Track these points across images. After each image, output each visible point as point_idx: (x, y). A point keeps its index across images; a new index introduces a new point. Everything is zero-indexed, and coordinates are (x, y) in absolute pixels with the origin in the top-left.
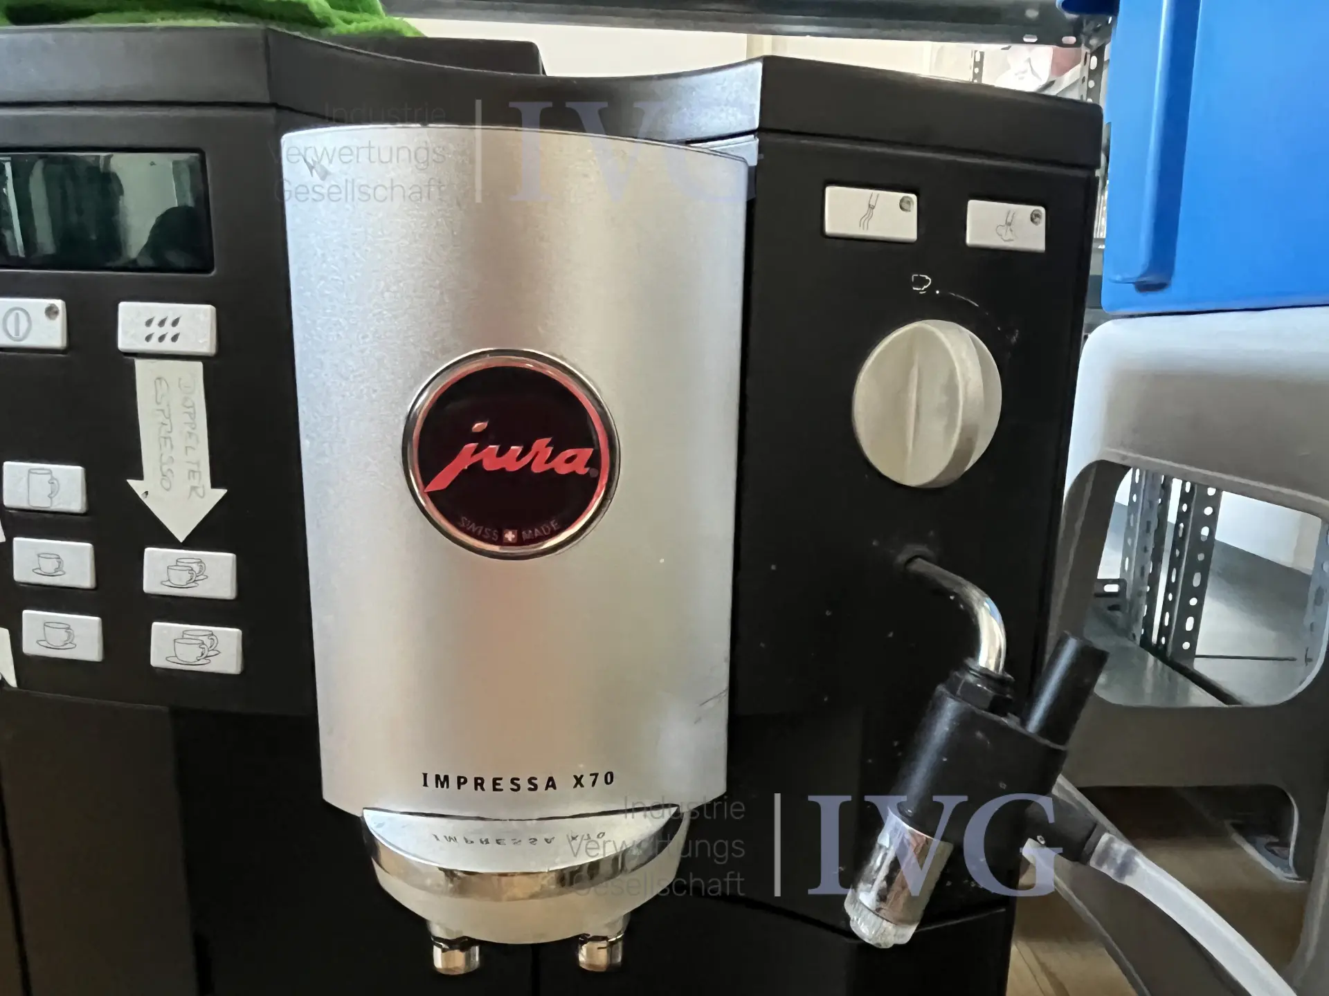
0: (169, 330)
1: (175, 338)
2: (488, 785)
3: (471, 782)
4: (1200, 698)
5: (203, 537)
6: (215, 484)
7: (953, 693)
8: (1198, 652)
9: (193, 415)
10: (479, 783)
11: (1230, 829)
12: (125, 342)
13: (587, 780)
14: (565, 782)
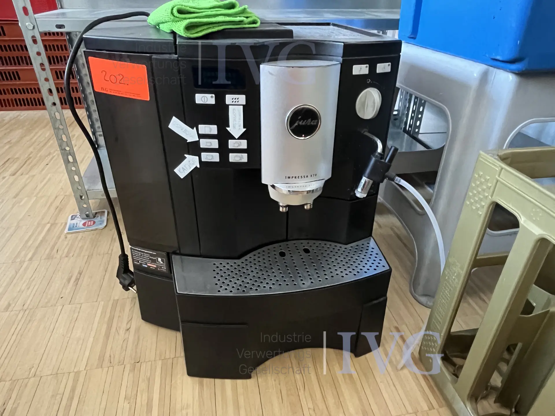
0: (237, 100)
1: (238, 102)
2: (297, 178)
3: (294, 177)
4: (421, 148)
5: (241, 137)
6: (244, 127)
7: (374, 157)
8: (420, 132)
9: (240, 115)
10: (295, 177)
11: (425, 184)
12: (227, 102)
13: (313, 176)
14: (309, 176)
